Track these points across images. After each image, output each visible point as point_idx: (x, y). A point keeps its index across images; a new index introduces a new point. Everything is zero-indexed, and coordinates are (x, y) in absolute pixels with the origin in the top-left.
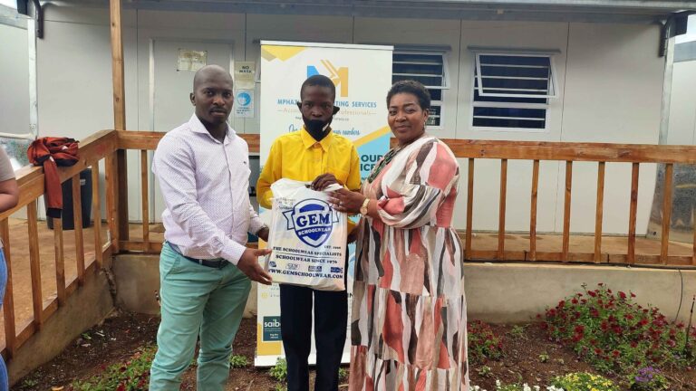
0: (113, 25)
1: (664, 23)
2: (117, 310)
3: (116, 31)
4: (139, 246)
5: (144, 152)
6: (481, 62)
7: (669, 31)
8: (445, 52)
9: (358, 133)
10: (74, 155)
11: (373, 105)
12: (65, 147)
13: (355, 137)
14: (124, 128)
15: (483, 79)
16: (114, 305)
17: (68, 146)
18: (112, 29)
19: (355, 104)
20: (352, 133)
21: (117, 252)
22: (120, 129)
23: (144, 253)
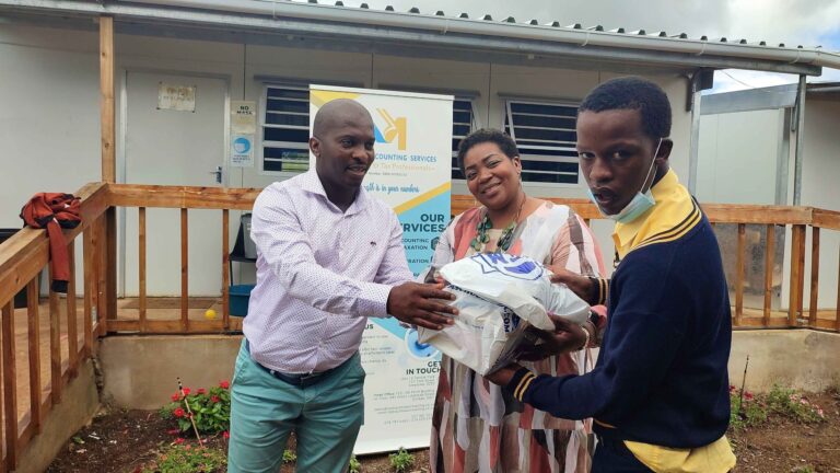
0: (104, 54)
1: (690, 76)
2: (105, 406)
3: (107, 63)
4: (134, 326)
5: (142, 210)
6: (513, 110)
7: (695, 85)
8: (473, 98)
9: (417, 190)
10: (77, 215)
11: (432, 159)
12: (67, 206)
13: (414, 195)
14: (115, 181)
15: (515, 129)
16: (100, 401)
17: (69, 204)
18: (102, 59)
19: (415, 158)
20: (411, 190)
21: (105, 334)
22: (110, 183)
23: (140, 334)
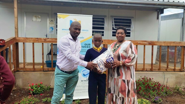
0: (15, 8)
1: (158, 11)
2: (16, 87)
3: (16, 10)
4: (22, 69)
5: (24, 43)
6: (114, 20)
8: (105, 17)
10: (4, 44)
15: (115, 24)
17: (2, 41)
18: (15, 9)
19: (83, 30)
20: (82, 38)
21: (16, 71)
22: (17, 37)
23: (24, 71)
